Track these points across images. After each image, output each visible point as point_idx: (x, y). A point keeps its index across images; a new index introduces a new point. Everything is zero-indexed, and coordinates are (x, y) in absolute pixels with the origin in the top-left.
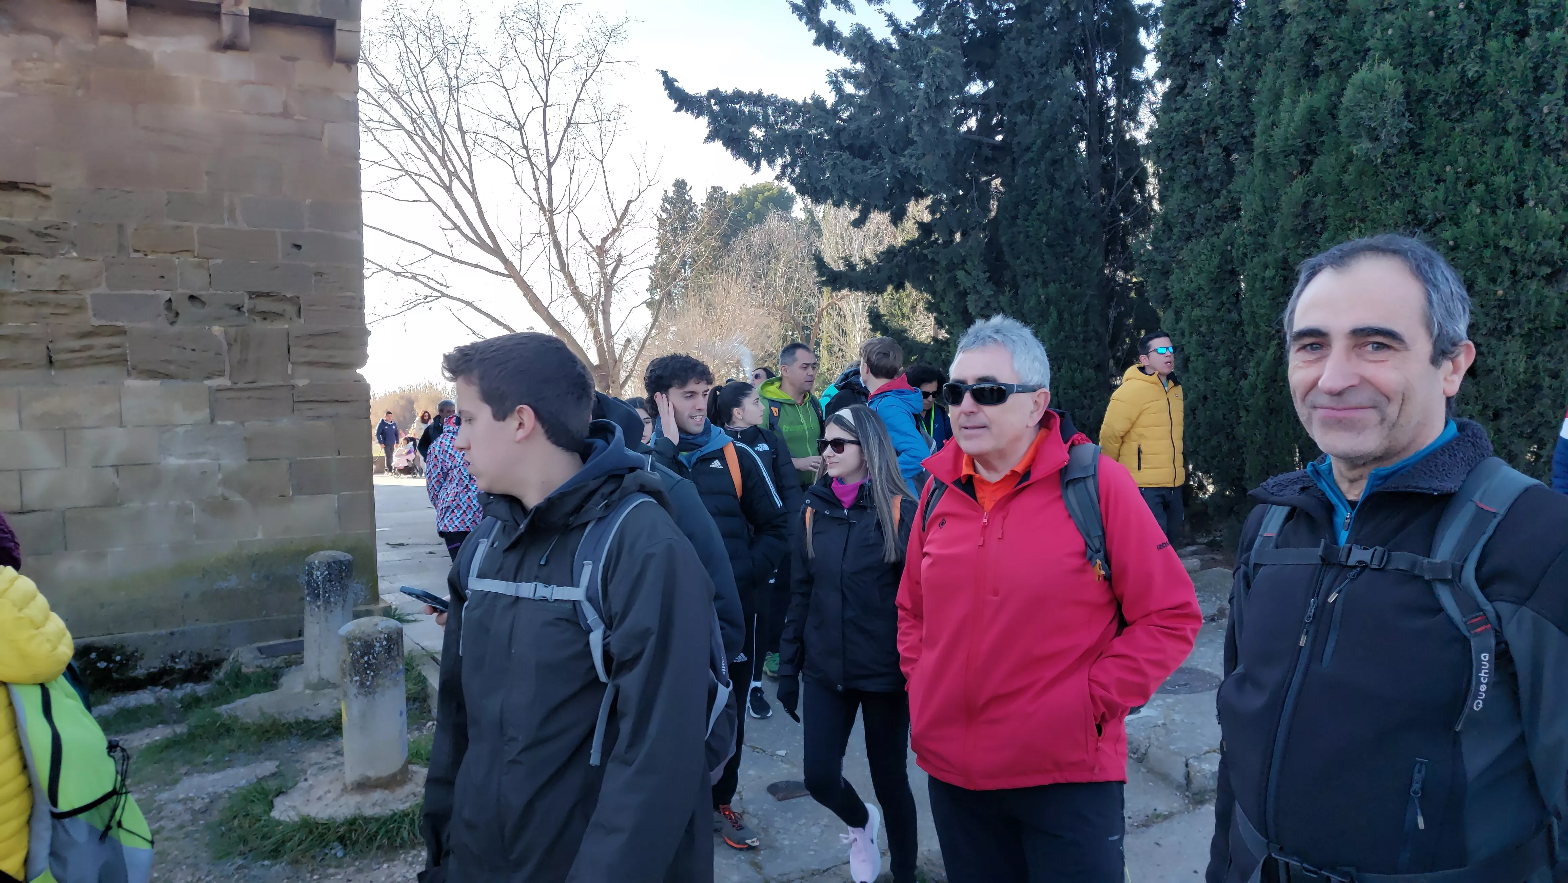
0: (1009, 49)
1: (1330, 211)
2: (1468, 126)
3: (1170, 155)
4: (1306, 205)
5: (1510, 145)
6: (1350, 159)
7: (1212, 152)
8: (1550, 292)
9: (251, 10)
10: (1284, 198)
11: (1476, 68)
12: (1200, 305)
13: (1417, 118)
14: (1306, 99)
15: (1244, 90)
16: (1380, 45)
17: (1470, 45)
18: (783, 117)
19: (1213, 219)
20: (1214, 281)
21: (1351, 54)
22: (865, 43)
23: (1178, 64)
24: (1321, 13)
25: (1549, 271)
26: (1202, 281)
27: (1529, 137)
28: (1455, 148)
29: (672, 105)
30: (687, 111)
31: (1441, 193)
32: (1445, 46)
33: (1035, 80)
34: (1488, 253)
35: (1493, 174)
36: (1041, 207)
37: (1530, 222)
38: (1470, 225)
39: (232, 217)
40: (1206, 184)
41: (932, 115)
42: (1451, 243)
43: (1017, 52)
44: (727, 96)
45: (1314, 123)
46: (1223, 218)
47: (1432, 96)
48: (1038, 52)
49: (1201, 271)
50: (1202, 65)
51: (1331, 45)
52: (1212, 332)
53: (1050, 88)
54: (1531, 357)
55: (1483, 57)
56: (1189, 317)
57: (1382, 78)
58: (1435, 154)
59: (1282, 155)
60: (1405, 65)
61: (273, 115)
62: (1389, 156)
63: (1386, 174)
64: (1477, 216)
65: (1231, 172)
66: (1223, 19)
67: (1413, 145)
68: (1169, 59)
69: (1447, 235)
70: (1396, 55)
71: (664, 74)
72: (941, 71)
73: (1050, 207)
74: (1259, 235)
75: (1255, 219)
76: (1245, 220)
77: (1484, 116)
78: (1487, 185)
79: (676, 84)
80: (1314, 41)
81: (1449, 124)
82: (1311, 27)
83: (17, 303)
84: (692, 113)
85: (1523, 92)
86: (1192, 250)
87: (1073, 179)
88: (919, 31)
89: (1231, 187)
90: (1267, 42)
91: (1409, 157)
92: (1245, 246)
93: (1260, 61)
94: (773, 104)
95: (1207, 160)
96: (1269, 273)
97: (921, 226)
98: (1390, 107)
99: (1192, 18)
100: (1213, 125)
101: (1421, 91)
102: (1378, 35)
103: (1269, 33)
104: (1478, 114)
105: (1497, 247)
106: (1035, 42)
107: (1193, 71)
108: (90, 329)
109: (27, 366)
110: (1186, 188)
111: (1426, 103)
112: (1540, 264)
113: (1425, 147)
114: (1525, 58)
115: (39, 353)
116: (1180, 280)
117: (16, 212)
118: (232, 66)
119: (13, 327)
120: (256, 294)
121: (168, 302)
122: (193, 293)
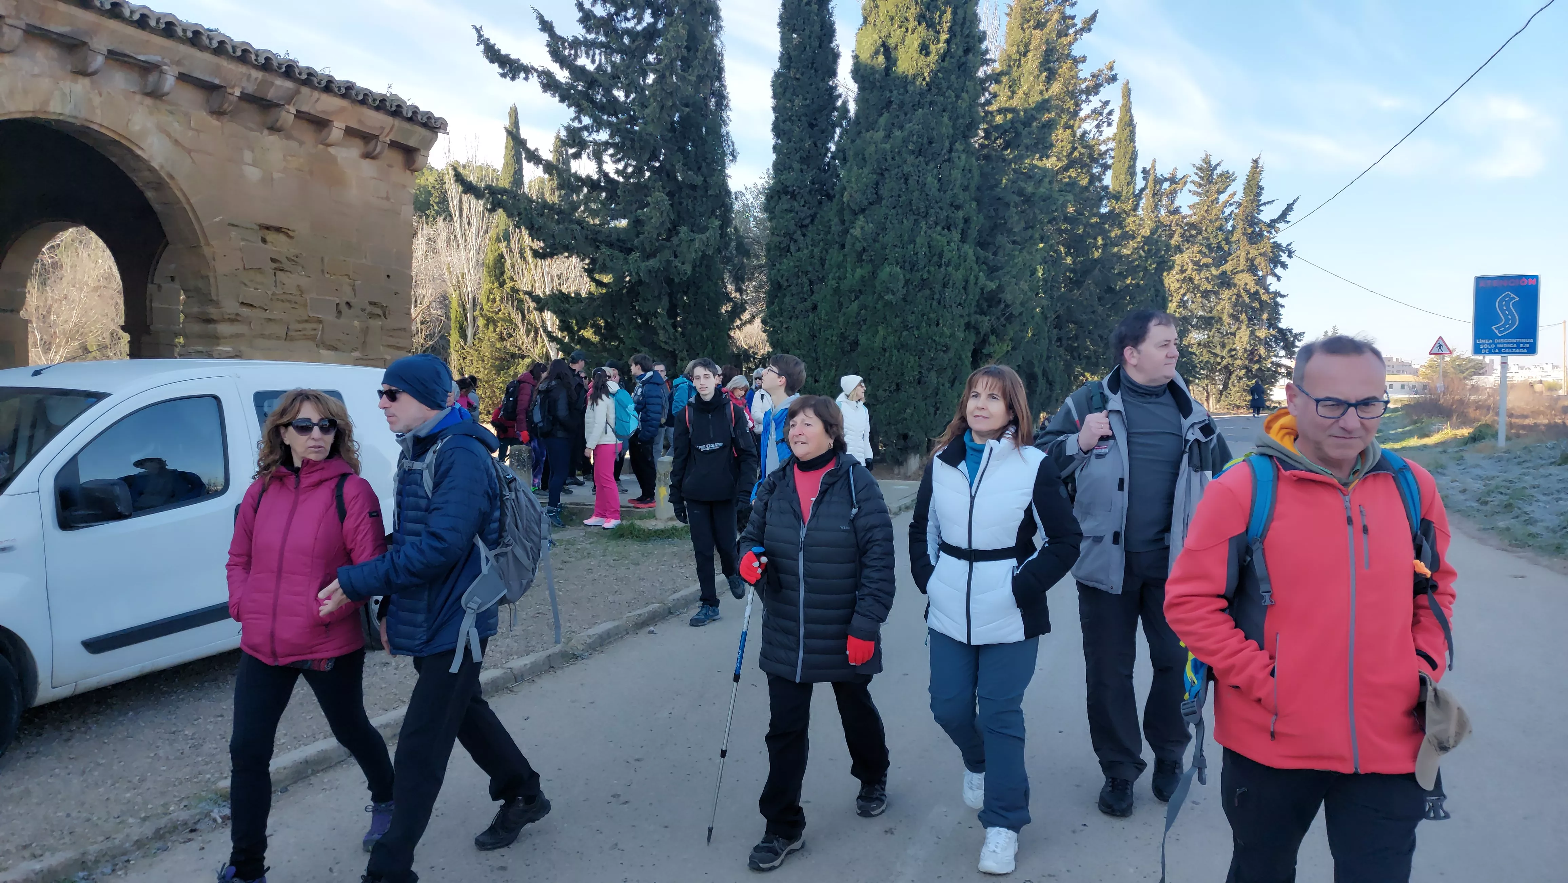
2: (922, 295)
4: (858, 314)
5: (935, 303)
8: (945, 356)
9: (391, 141)
11: (926, 275)
14: (859, 272)
17: (925, 267)
30: (469, 194)
31: (913, 318)
32: (917, 265)
34: (930, 341)
35: (930, 313)
38: (924, 330)
39: (365, 257)
45: (864, 282)
47: (911, 282)
55: (929, 272)
61: (382, 198)
65: (813, 292)
71: (456, 170)
77: (927, 292)
78: (928, 317)
79: (464, 176)
80: (864, 249)
81: (917, 293)
82: (865, 245)
83: (278, 299)
84: (474, 196)
85: (940, 287)
89: (813, 298)
93: (827, 247)
99: (793, 218)
108: (307, 318)
109: (278, 338)
110: (793, 295)
115: (281, 331)
117: (279, 245)
118: (368, 168)
119: (275, 314)
120: (371, 303)
121: (338, 305)
122: (348, 300)
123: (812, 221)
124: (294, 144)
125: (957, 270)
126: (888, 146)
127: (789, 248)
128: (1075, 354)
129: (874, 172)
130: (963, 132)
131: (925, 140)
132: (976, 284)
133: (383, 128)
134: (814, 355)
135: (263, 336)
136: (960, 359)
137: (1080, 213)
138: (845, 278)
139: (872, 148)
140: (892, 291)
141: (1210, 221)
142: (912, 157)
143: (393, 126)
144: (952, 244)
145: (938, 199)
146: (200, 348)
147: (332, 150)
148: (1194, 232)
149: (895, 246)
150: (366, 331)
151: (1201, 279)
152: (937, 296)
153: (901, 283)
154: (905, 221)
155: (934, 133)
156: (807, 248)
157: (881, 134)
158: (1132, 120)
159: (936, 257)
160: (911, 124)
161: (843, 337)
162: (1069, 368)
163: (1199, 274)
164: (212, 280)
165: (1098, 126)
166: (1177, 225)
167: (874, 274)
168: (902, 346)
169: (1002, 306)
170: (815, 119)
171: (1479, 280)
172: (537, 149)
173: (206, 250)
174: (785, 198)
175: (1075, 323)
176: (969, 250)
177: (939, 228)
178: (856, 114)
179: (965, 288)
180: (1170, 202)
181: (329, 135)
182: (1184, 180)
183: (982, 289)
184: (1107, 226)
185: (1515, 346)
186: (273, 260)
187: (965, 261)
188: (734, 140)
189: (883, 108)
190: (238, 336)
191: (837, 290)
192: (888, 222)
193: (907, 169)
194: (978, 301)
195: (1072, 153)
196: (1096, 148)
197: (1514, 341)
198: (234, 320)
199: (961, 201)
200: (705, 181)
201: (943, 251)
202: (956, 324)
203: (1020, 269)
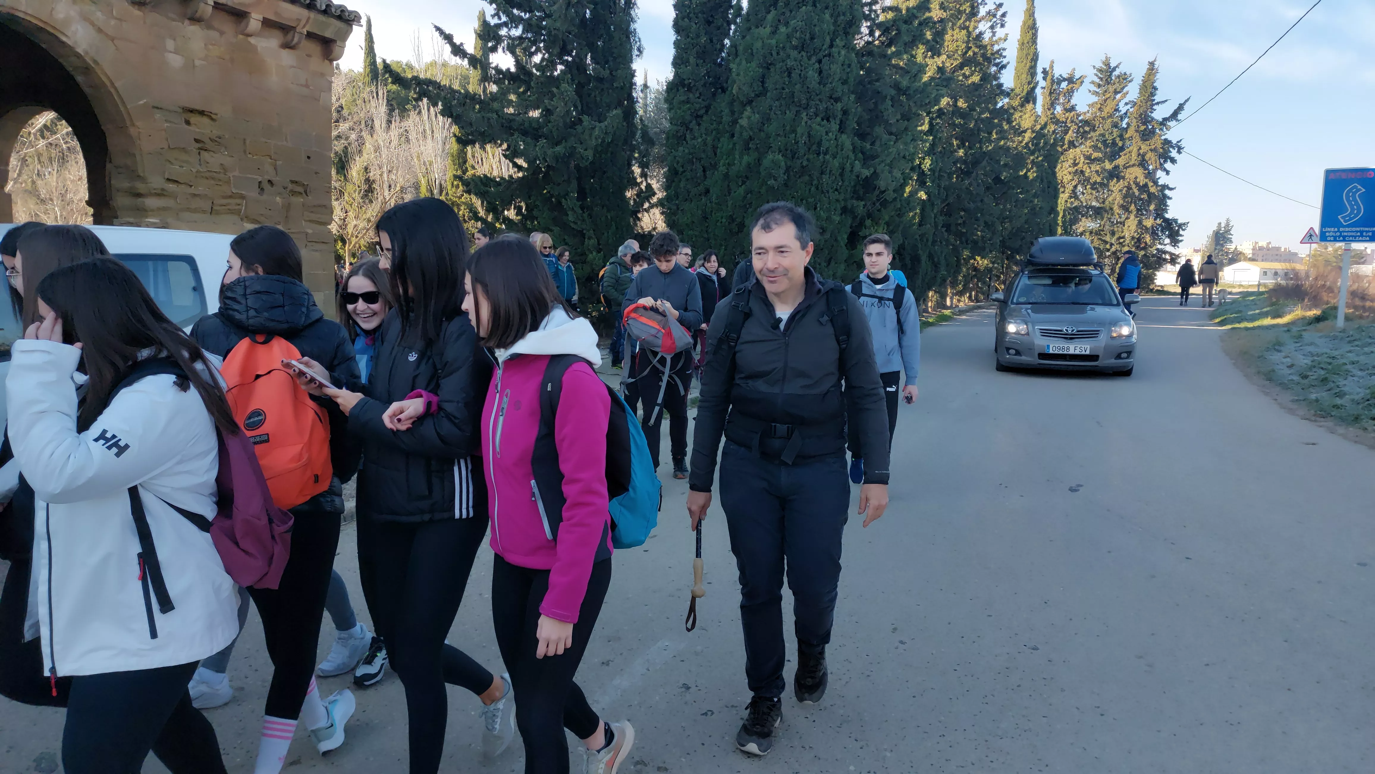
4: (745, 197)
5: (813, 189)
9: (308, 32)
11: (805, 162)
14: (746, 159)
16: (776, 147)
17: (804, 155)
21: (765, 147)
28: (798, 187)
32: (797, 153)
39: (286, 140)
43: (595, 96)
47: (792, 169)
51: (757, 141)
55: (808, 160)
57: (777, 159)
58: (791, 188)
60: (784, 156)
61: (302, 85)
62: (778, 186)
63: (778, 193)
65: (705, 177)
67: (785, 184)
70: (782, 152)
77: (806, 178)
80: (751, 138)
82: (751, 134)
83: (202, 177)
89: (706, 183)
93: (719, 136)
99: (689, 109)
101: (790, 166)
102: (775, 143)
108: (230, 194)
109: (204, 212)
110: (688, 180)
113: (789, 185)
114: (819, 163)
115: (207, 205)
117: (202, 126)
118: (287, 57)
119: (200, 190)
120: (292, 182)
121: (260, 182)
122: (269, 178)
123: (707, 112)
124: (214, 34)
125: (835, 157)
126: (773, 42)
127: (685, 137)
128: (964, 239)
129: (760, 66)
130: (845, 29)
131: (808, 35)
132: (851, 171)
133: (299, 20)
134: (706, 236)
135: (189, 210)
136: (836, 240)
137: (972, 109)
138: (734, 164)
139: (758, 44)
140: (774, 176)
141: (1103, 118)
142: (796, 52)
143: (309, 18)
144: (830, 134)
145: (818, 92)
146: (131, 220)
147: (252, 40)
148: (1087, 129)
149: (779, 135)
150: (288, 207)
151: (1091, 172)
152: (815, 182)
153: (782, 171)
154: (788, 112)
155: (817, 29)
156: (701, 137)
157: (768, 30)
158: (1035, 24)
159: (815, 145)
160: (795, 21)
161: (732, 219)
162: (956, 252)
163: (1090, 168)
164: (138, 158)
165: (992, 27)
166: (1072, 122)
167: (759, 161)
169: (877, 192)
170: (712, 16)
171: (1330, 174)
172: (462, 44)
173: (132, 131)
174: (682, 90)
175: (964, 211)
176: (846, 140)
177: (819, 119)
178: (747, 13)
179: (841, 175)
180: (1067, 100)
181: (247, 27)
182: (1081, 80)
183: (858, 176)
184: (996, 121)
185: (1359, 234)
186: (196, 141)
187: (842, 150)
188: (640, 36)
189: (770, 6)
190: (165, 209)
191: (726, 176)
192: (772, 113)
193: (790, 63)
194: (855, 186)
195: (966, 52)
196: (988, 48)
197: (1358, 229)
198: (161, 194)
199: (840, 95)
200: (611, 74)
201: (821, 140)
202: (832, 208)
203: (894, 158)
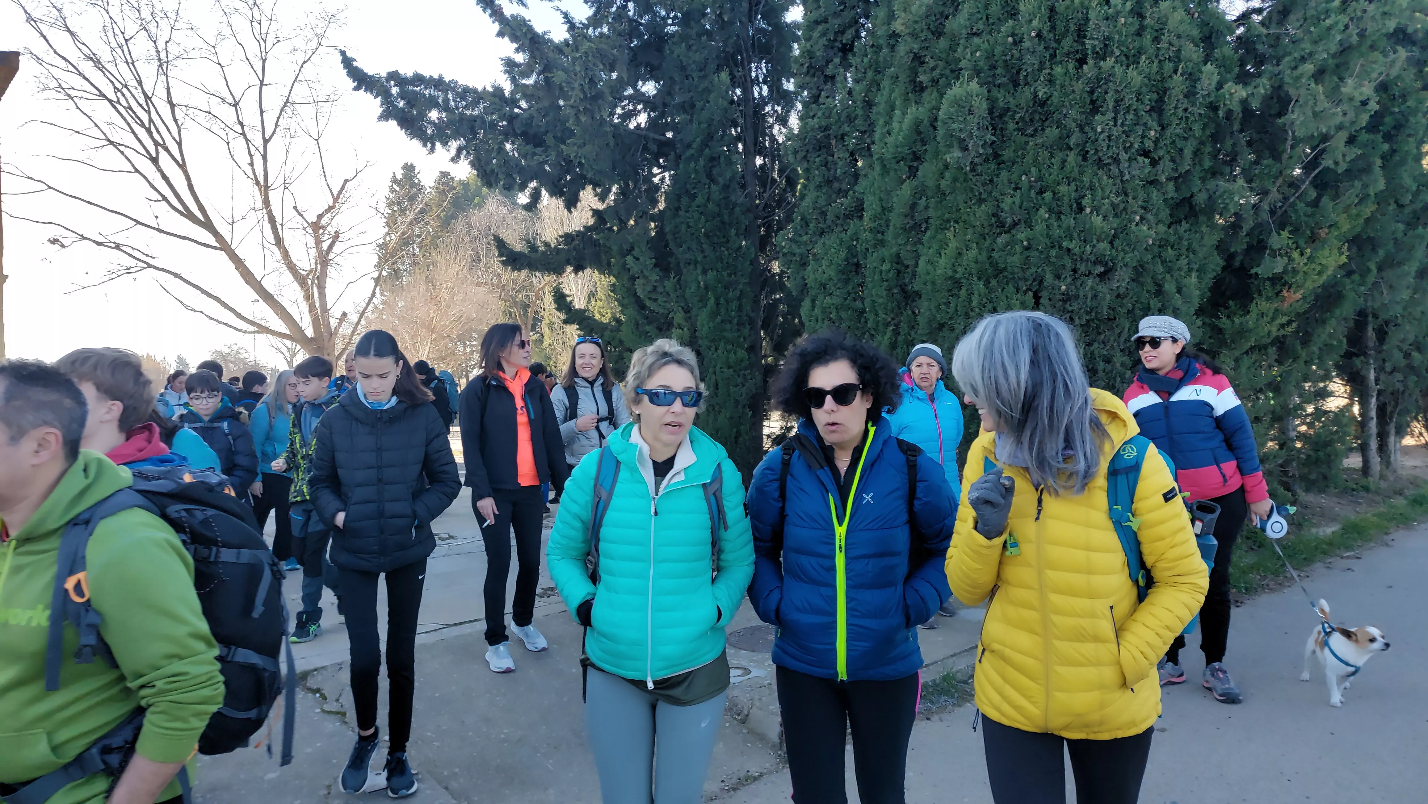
0: (672, 52)
1: (931, 213)
2: (1040, 141)
3: (805, 157)
4: (913, 206)
5: (1072, 158)
6: (947, 167)
7: (840, 154)
8: (1102, 288)
10: (895, 199)
11: (1045, 90)
12: (831, 294)
13: (998, 132)
14: (913, 112)
15: (867, 102)
16: (969, 65)
17: (1040, 70)
18: (464, 103)
19: (842, 216)
20: (842, 272)
21: (947, 72)
22: (525, 34)
23: (813, 75)
24: (925, 33)
25: (1102, 269)
26: (832, 272)
27: (1087, 152)
28: (1029, 159)
29: (351, 84)
30: (366, 91)
31: (1017, 200)
32: (1021, 69)
33: (695, 83)
34: (1053, 253)
35: (1059, 184)
36: (700, 200)
37: (1087, 226)
38: (1040, 227)
40: (836, 185)
41: (588, 106)
42: (1025, 243)
43: (679, 56)
44: (407, 78)
45: (919, 133)
46: (848, 216)
47: (1010, 113)
48: (697, 57)
49: (832, 264)
50: (833, 77)
51: (932, 63)
52: (841, 319)
53: (707, 91)
54: (1089, 344)
55: (1051, 81)
56: (822, 303)
57: (969, 95)
58: (1013, 164)
59: (893, 161)
60: (990, 84)
62: (976, 164)
63: (974, 180)
64: (1046, 221)
65: (856, 175)
66: (850, 37)
67: (996, 156)
68: (805, 69)
69: (1021, 236)
70: (982, 75)
71: (343, 53)
72: (594, 65)
73: (708, 200)
74: (878, 232)
75: (875, 218)
76: (866, 218)
77: (1052, 133)
78: (1054, 193)
79: (355, 64)
80: (918, 59)
81: (1024, 139)
82: (916, 47)
84: (371, 93)
85: (1082, 113)
86: (824, 243)
87: (728, 175)
88: (591, 31)
89: (856, 188)
90: (885, 60)
91: (993, 166)
92: (867, 241)
93: (879, 76)
94: (453, 89)
95: (836, 164)
96: (885, 267)
97: (596, 213)
98: (976, 120)
99: (824, 34)
100: (841, 132)
101: (1003, 108)
102: (968, 56)
103: (885, 50)
104: (1048, 131)
105: (1060, 247)
106: (694, 48)
107: (825, 82)
111: (1006, 119)
112: (1095, 263)
113: (1005, 158)
114: (1083, 83)
116: (815, 271)
152: (1075, 140)
167: (937, 111)
168: (999, 271)
179: (1158, 109)
183: (1213, 107)
187: (1156, 40)
201: (1088, 20)
202: (1134, 205)
203: (1345, 50)
